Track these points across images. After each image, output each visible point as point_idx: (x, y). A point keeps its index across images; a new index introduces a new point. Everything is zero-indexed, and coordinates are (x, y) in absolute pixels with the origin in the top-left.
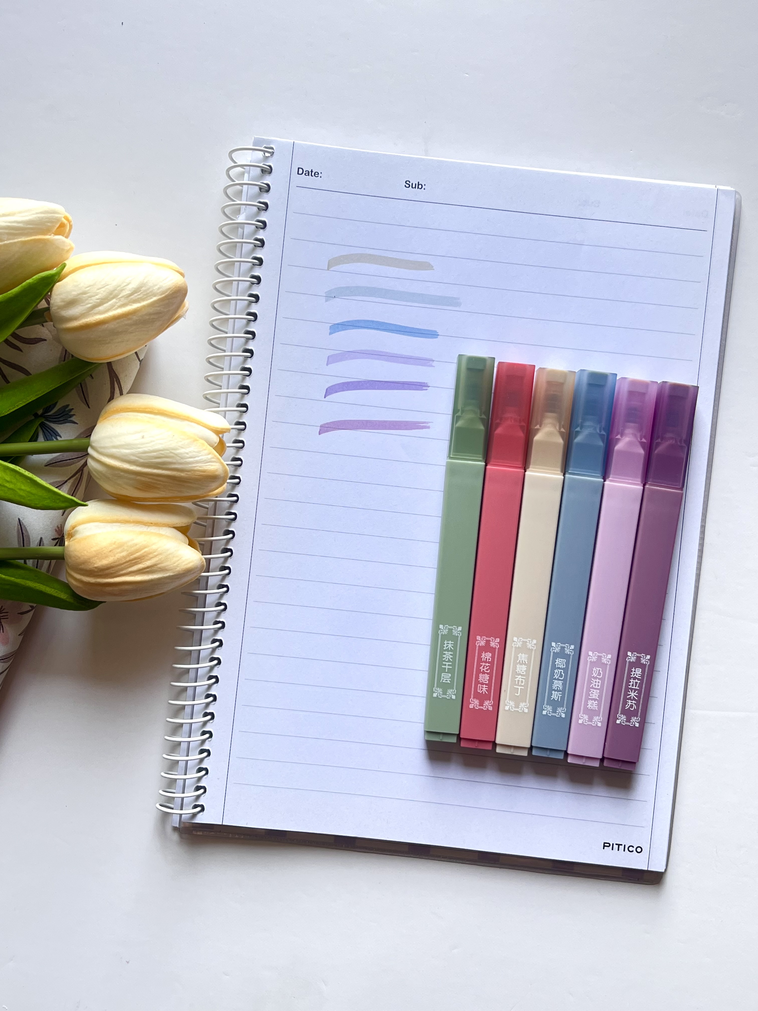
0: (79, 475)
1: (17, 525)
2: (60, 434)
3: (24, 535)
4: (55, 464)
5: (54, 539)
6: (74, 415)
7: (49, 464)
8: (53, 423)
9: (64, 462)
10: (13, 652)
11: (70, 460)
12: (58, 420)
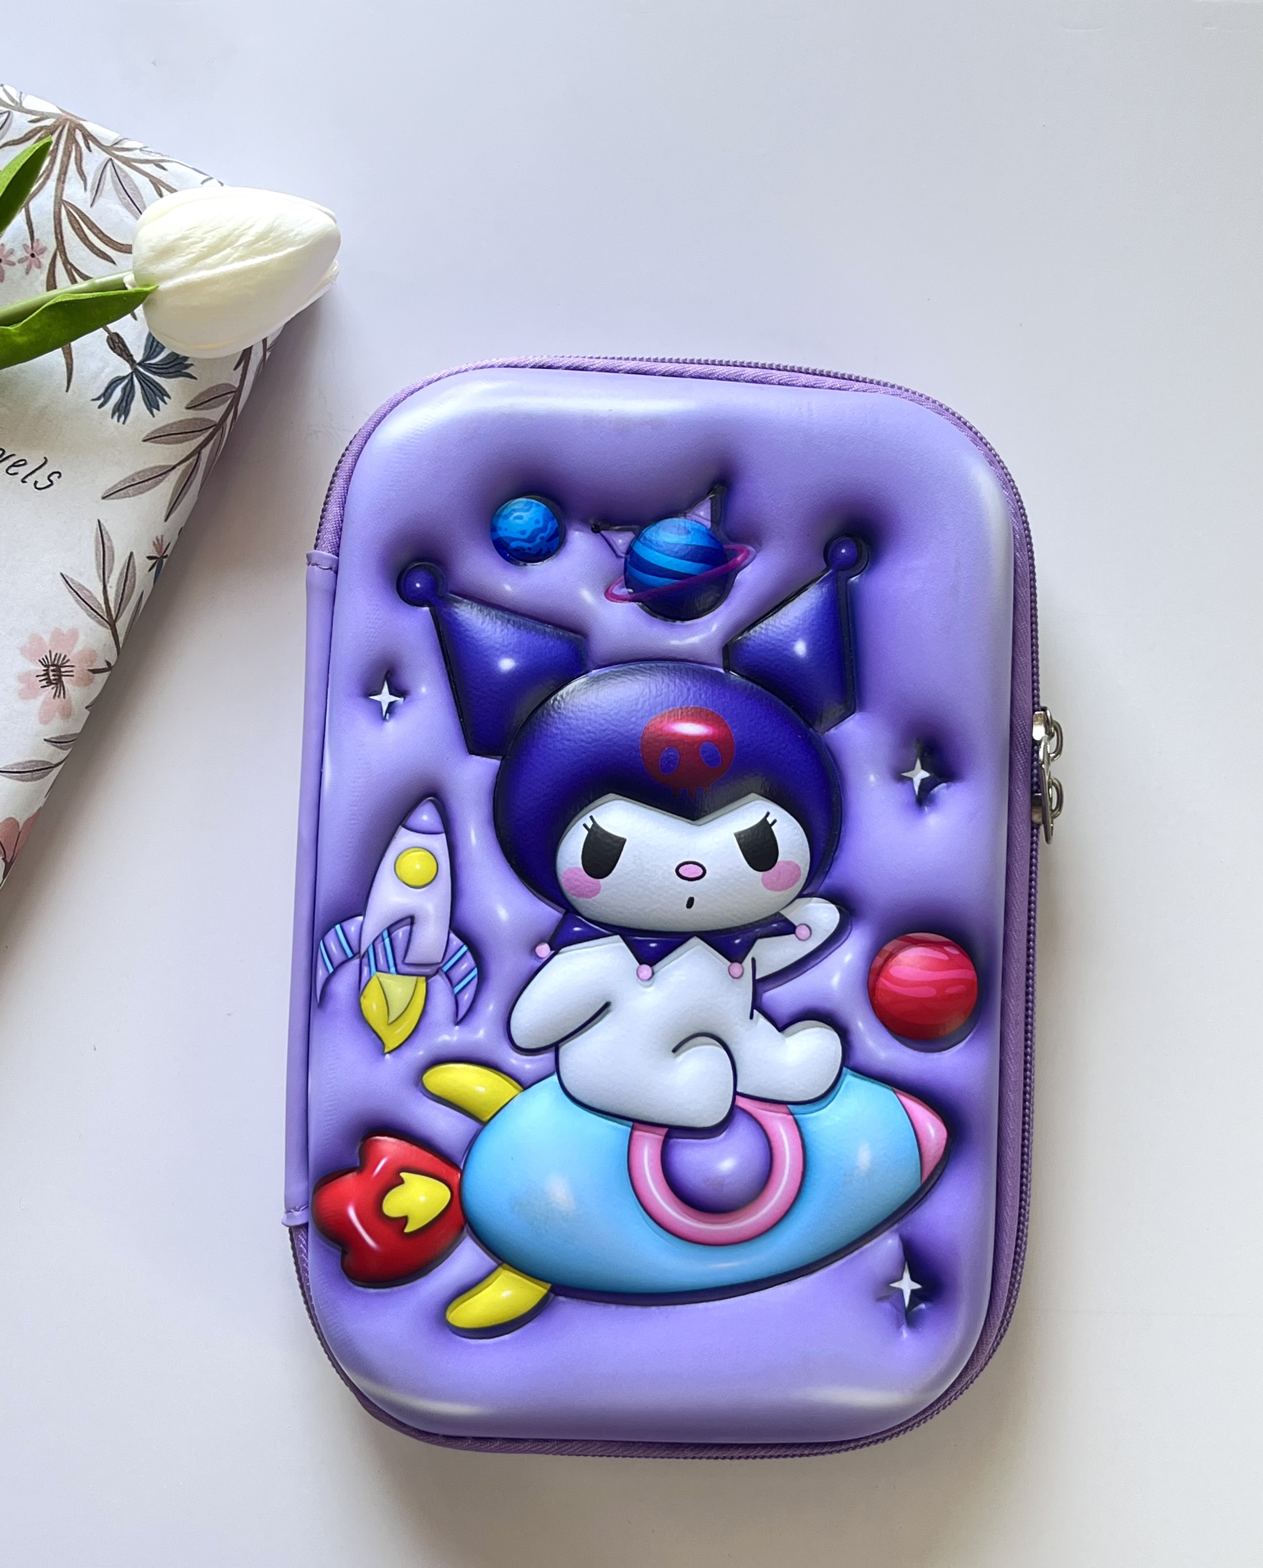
0: (194, 460)
1: (95, 530)
2: (168, 392)
3: (106, 546)
4: (159, 439)
5: (150, 558)
6: (192, 365)
7: (149, 438)
8: (159, 376)
9: (173, 436)
10: (75, 734)
11: (181, 433)
12: (167, 371)
